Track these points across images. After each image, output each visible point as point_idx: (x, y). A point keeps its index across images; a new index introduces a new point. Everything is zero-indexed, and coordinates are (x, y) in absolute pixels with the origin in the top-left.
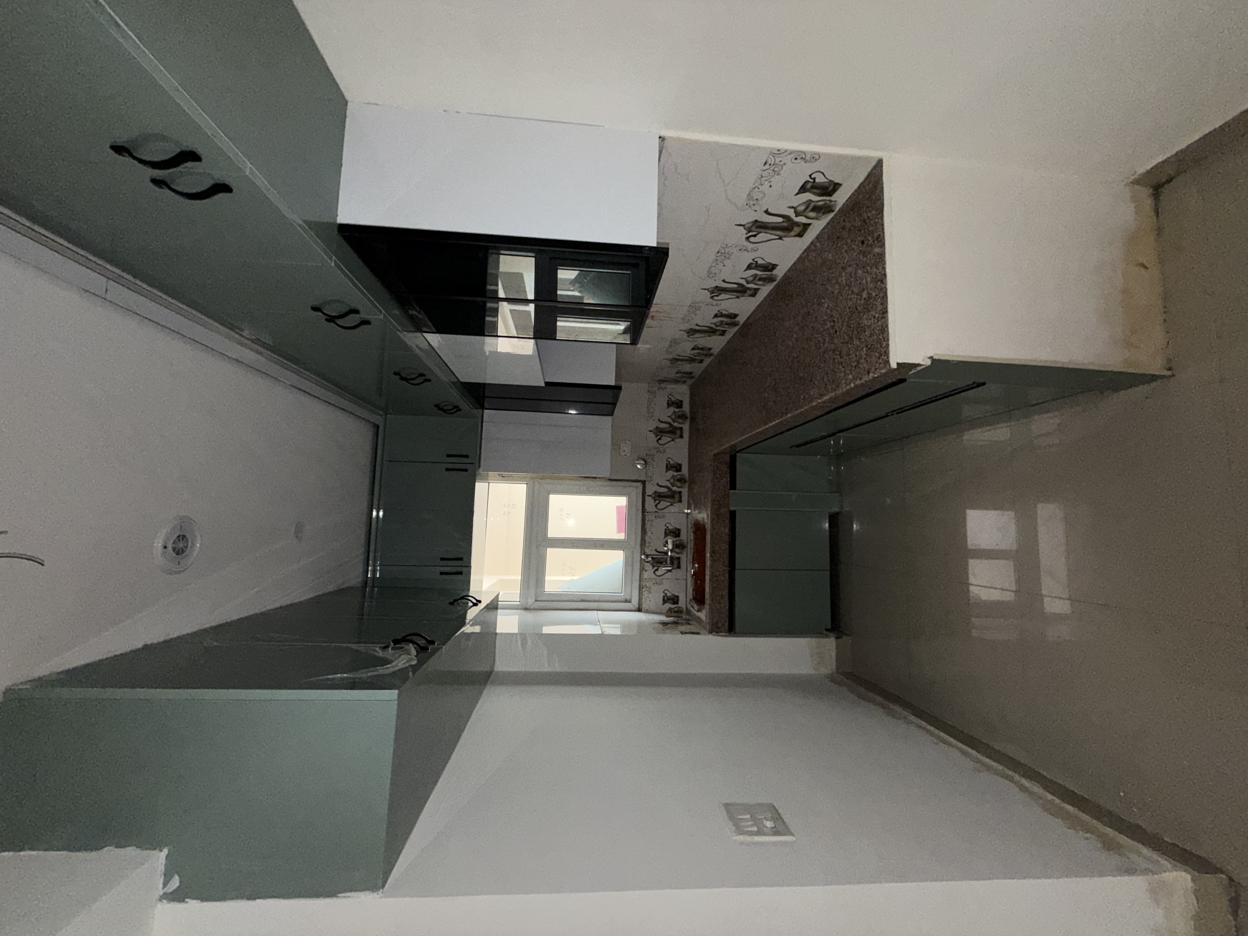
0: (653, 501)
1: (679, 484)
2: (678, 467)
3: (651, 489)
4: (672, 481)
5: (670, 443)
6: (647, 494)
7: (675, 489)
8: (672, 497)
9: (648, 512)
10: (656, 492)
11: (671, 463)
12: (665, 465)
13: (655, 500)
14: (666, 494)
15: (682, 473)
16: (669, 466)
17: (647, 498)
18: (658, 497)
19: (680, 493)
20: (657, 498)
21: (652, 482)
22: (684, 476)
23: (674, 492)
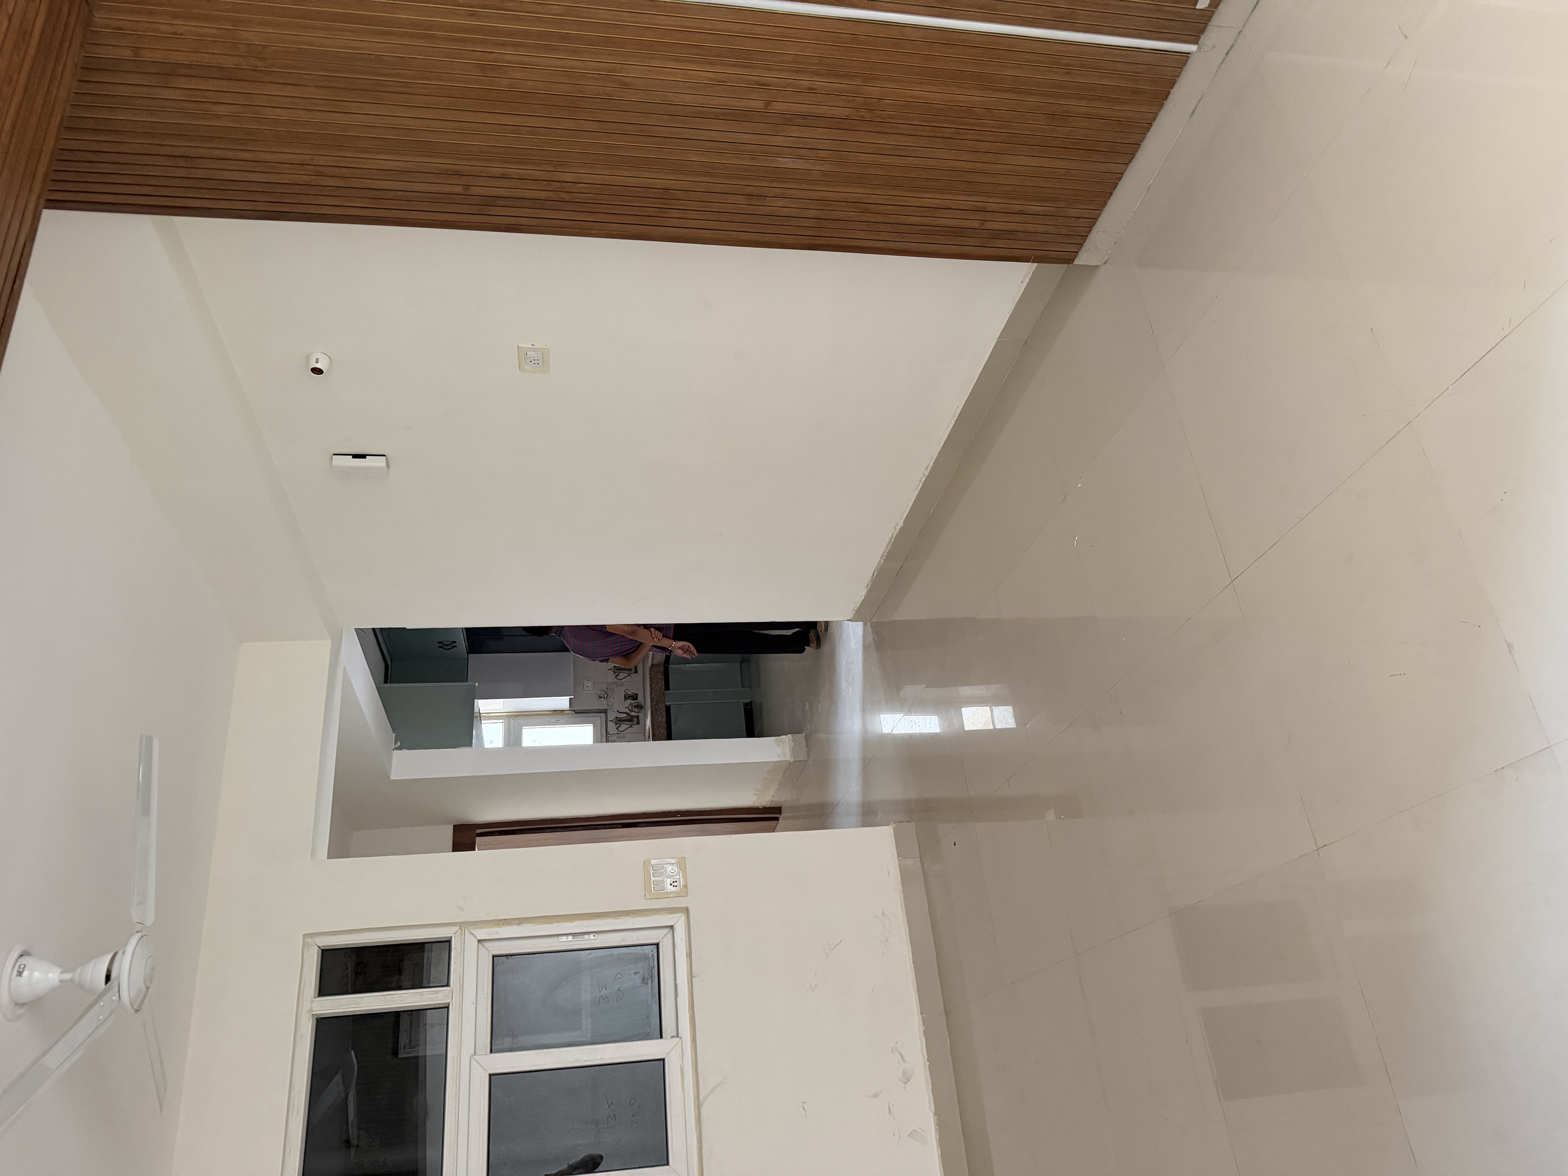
0: (614, 725)
1: (636, 710)
2: (635, 696)
3: (612, 716)
4: (630, 707)
5: (627, 677)
6: (609, 719)
7: (633, 714)
8: (631, 720)
9: (610, 734)
10: (616, 718)
11: (628, 693)
12: (624, 696)
13: (616, 724)
14: (626, 718)
15: (639, 700)
16: (627, 696)
17: (609, 723)
18: (619, 721)
19: (638, 717)
20: (617, 722)
21: (613, 710)
22: (640, 703)
23: (633, 716)
